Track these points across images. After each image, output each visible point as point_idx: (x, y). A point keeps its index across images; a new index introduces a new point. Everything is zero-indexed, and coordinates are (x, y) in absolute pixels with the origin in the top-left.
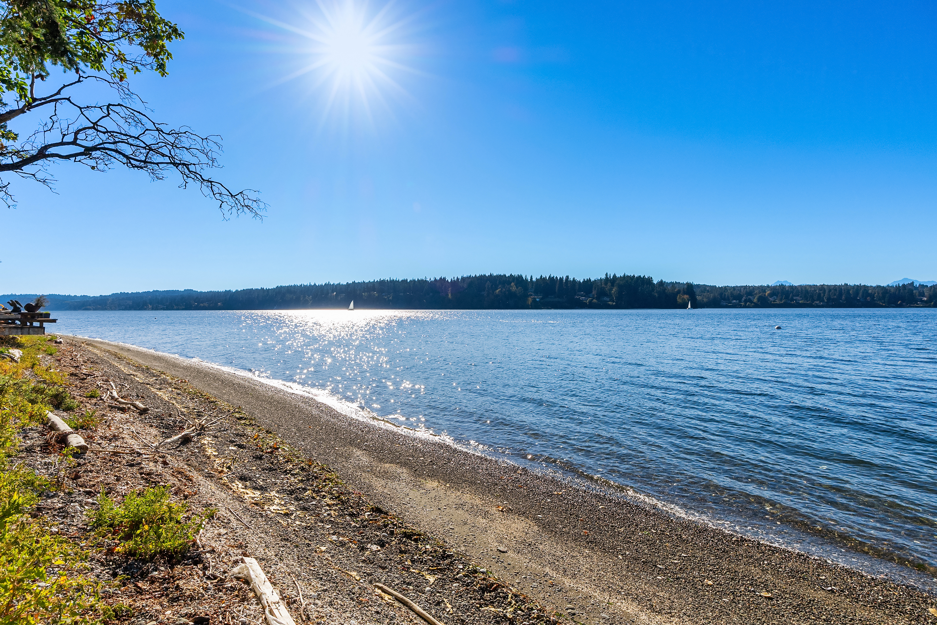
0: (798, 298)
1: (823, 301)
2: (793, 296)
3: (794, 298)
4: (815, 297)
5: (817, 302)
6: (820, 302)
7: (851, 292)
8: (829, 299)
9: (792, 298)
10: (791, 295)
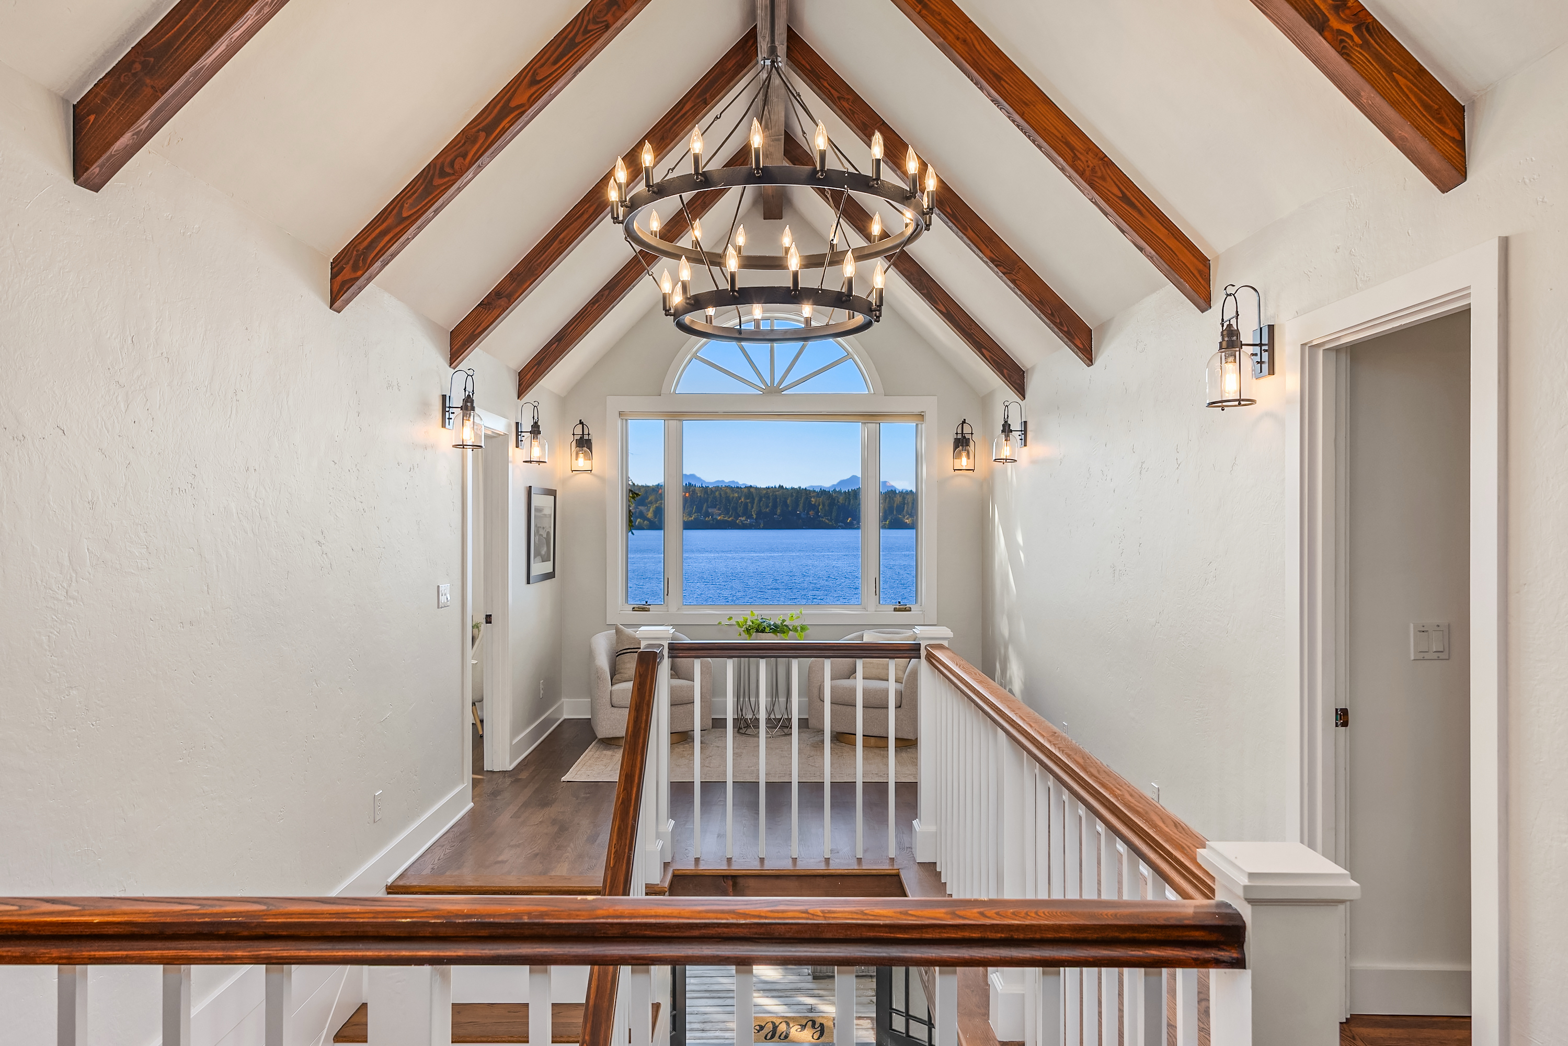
0: (715, 511)
1: (750, 517)
2: (708, 507)
3: (710, 510)
4: (740, 510)
5: (743, 519)
6: (747, 518)
7: (788, 501)
8: (759, 513)
9: (707, 511)
10: (705, 505)
